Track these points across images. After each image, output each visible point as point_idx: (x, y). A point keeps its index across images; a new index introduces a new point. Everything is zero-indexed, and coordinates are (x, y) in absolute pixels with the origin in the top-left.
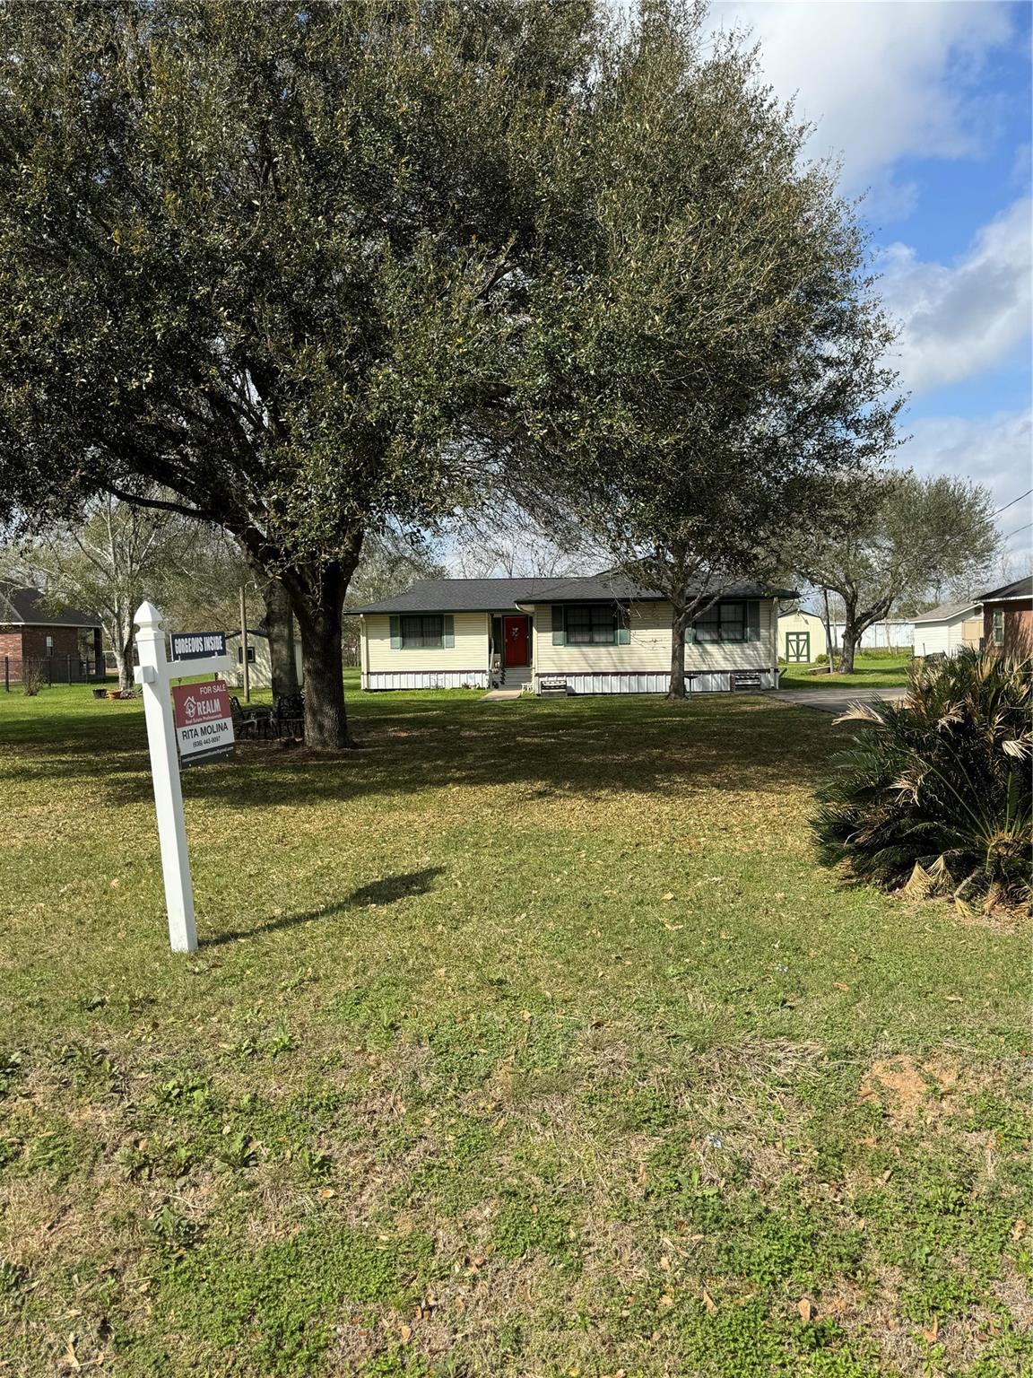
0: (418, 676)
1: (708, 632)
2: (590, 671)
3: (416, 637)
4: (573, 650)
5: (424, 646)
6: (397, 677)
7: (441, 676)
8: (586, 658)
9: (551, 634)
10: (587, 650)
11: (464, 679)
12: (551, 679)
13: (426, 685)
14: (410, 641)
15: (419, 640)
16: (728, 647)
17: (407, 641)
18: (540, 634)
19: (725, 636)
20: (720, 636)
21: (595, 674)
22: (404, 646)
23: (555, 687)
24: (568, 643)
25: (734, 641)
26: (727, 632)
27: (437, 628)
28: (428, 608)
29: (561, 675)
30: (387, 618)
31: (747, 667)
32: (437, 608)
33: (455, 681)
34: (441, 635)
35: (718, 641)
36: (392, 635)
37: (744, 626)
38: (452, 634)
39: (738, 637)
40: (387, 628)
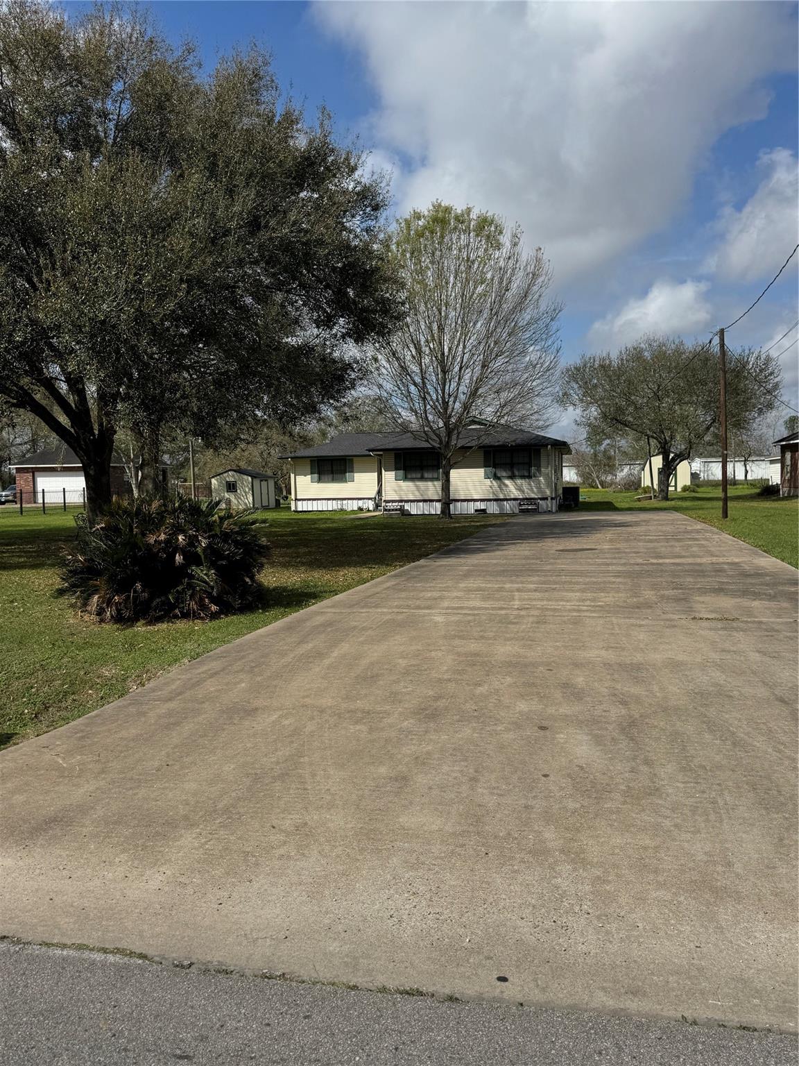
0: (330, 502)
1: (505, 471)
2: (421, 498)
3: (328, 474)
4: (410, 484)
5: (333, 480)
6: (315, 502)
7: (345, 502)
8: (418, 488)
9: (394, 473)
10: (420, 484)
11: (360, 503)
12: (393, 504)
13: (335, 508)
14: (325, 477)
15: (331, 476)
16: (519, 481)
17: (322, 477)
18: (386, 473)
19: (517, 473)
20: (513, 473)
21: (425, 501)
22: (319, 481)
23: (393, 510)
24: (406, 479)
25: (523, 477)
26: (518, 470)
27: (343, 468)
28: (337, 454)
29: (401, 501)
30: (308, 461)
31: (533, 496)
32: (342, 454)
33: (354, 506)
34: (345, 472)
35: (512, 477)
36: (312, 473)
37: (530, 466)
38: (352, 472)
39: (526, 474)
40: (308, 468)
